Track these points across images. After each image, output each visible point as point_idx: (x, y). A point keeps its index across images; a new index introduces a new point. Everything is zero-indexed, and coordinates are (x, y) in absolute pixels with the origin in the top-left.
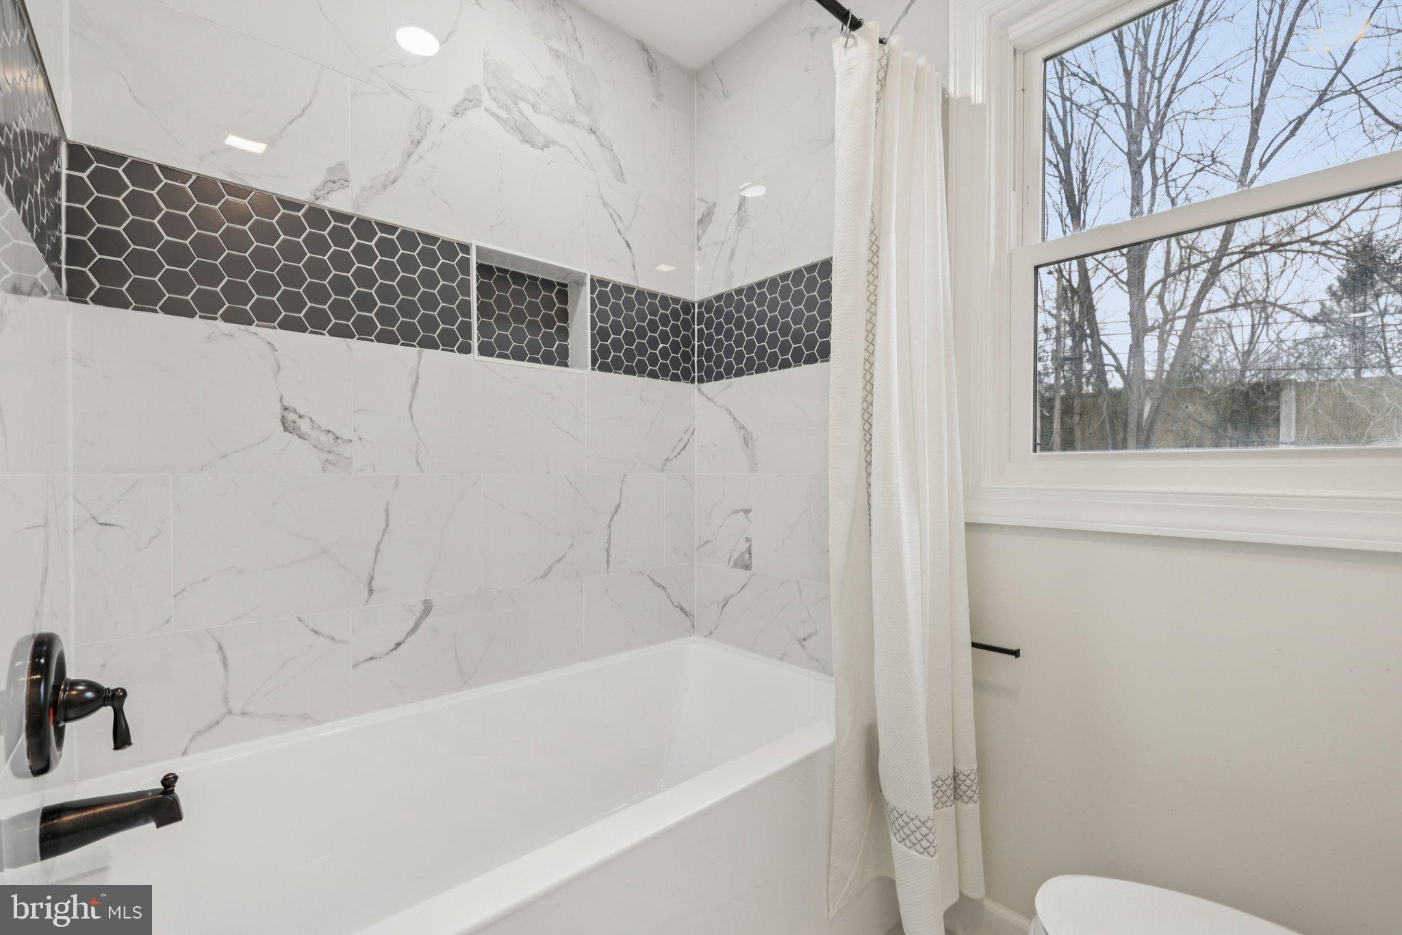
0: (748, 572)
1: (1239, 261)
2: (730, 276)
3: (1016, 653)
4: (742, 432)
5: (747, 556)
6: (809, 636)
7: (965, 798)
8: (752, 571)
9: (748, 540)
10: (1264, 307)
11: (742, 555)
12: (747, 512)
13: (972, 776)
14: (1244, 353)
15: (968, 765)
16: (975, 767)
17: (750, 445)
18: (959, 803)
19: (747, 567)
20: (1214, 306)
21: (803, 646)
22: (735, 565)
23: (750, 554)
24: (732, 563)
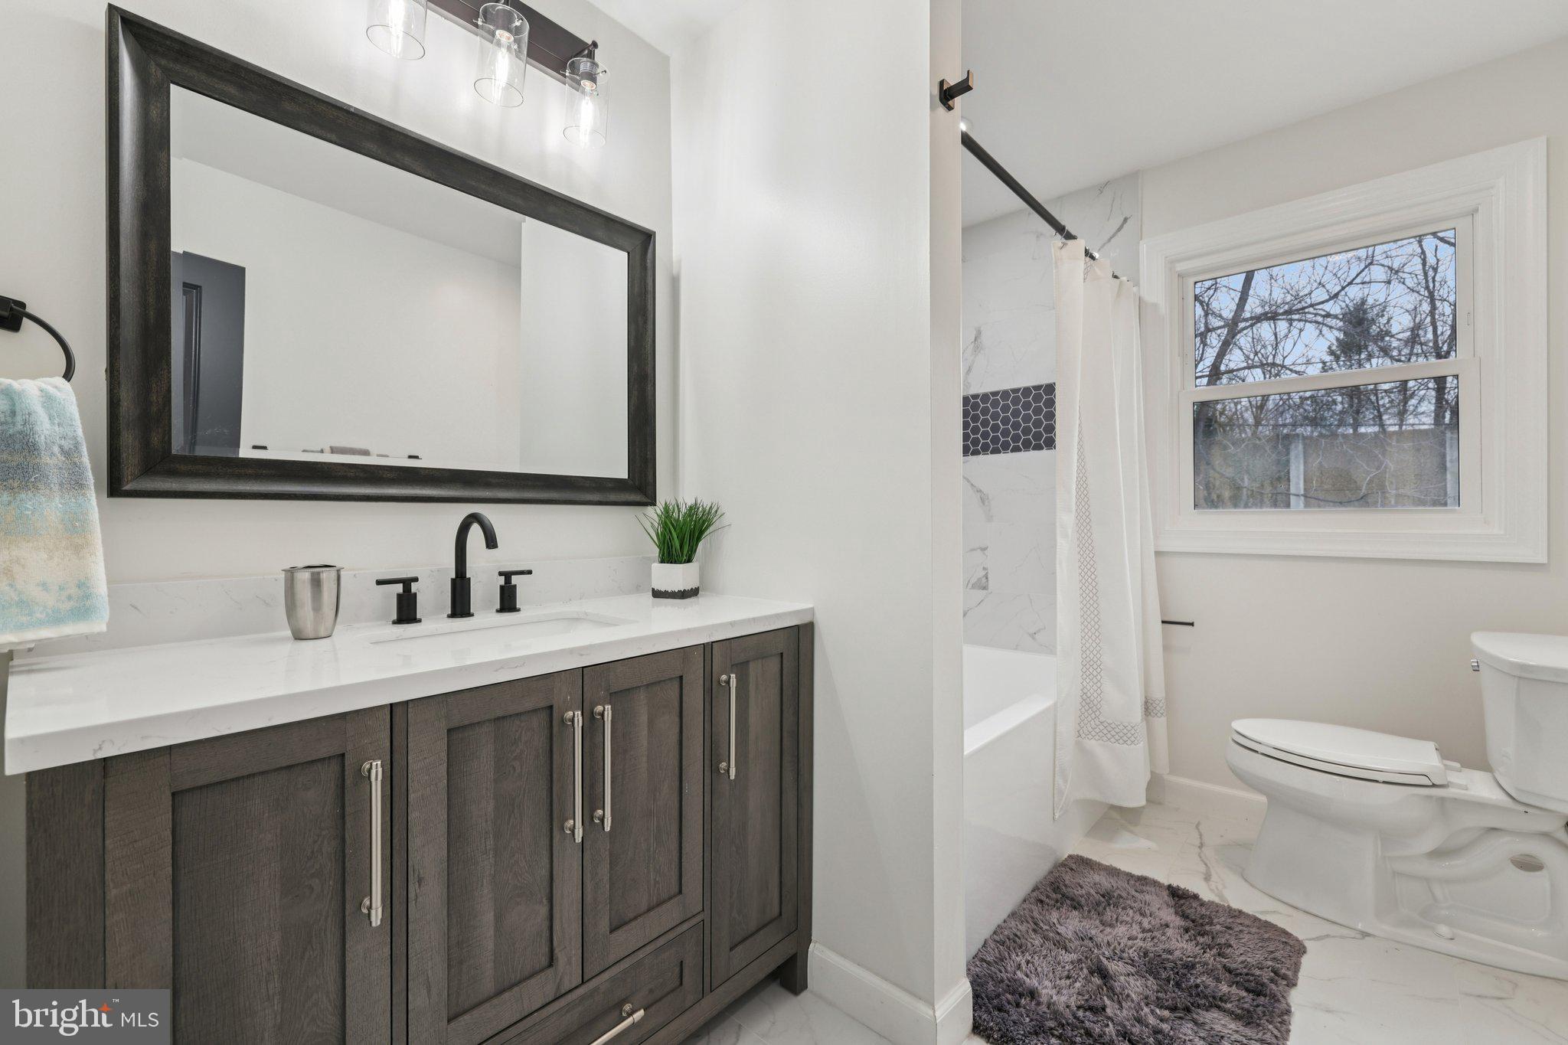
0: (985, 591)
1: (1252, 326)
2: (967, 385)
3: (1192, 624)
4: (979, 494)
5: (984, 580)
6: (1039, 631)
7: (1159, 714)
8: (990, 591)
9: (984, 569)
10: (1271, 368)
11: (979, 579)
12: (984, 549)
13: (1163, 701)
14: (1257, 407)
15: (1158, 693)
16: (1164, 695)
17: (986, 504)
18: (1150, 717)
19: (985, 588)
20: (1232, 366)
21: (1033, 638)
22: (974, 587)
23: (987, 578)
24: (970, 586)
